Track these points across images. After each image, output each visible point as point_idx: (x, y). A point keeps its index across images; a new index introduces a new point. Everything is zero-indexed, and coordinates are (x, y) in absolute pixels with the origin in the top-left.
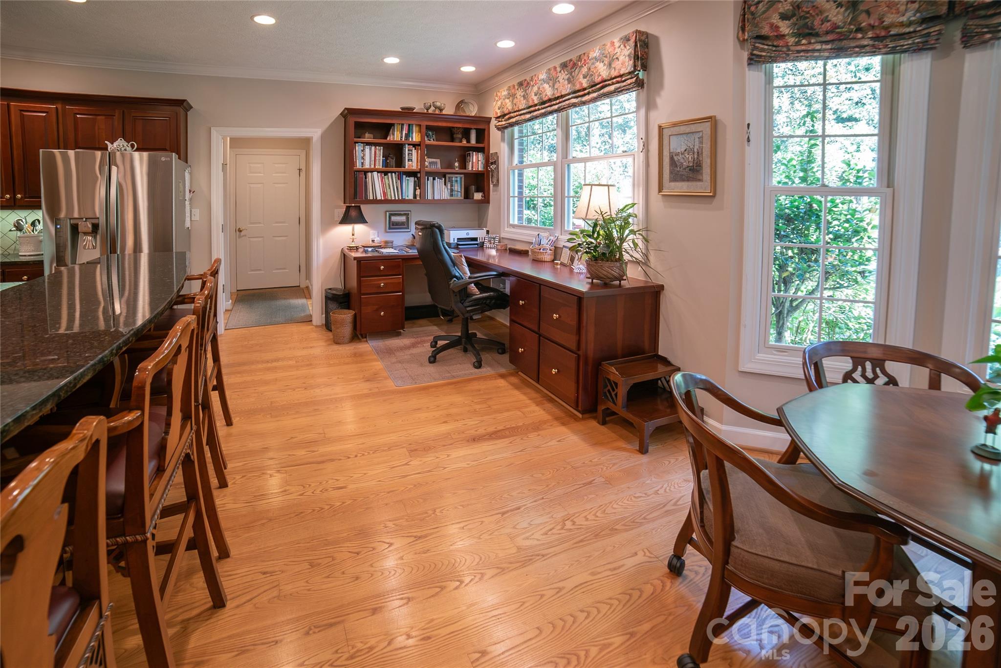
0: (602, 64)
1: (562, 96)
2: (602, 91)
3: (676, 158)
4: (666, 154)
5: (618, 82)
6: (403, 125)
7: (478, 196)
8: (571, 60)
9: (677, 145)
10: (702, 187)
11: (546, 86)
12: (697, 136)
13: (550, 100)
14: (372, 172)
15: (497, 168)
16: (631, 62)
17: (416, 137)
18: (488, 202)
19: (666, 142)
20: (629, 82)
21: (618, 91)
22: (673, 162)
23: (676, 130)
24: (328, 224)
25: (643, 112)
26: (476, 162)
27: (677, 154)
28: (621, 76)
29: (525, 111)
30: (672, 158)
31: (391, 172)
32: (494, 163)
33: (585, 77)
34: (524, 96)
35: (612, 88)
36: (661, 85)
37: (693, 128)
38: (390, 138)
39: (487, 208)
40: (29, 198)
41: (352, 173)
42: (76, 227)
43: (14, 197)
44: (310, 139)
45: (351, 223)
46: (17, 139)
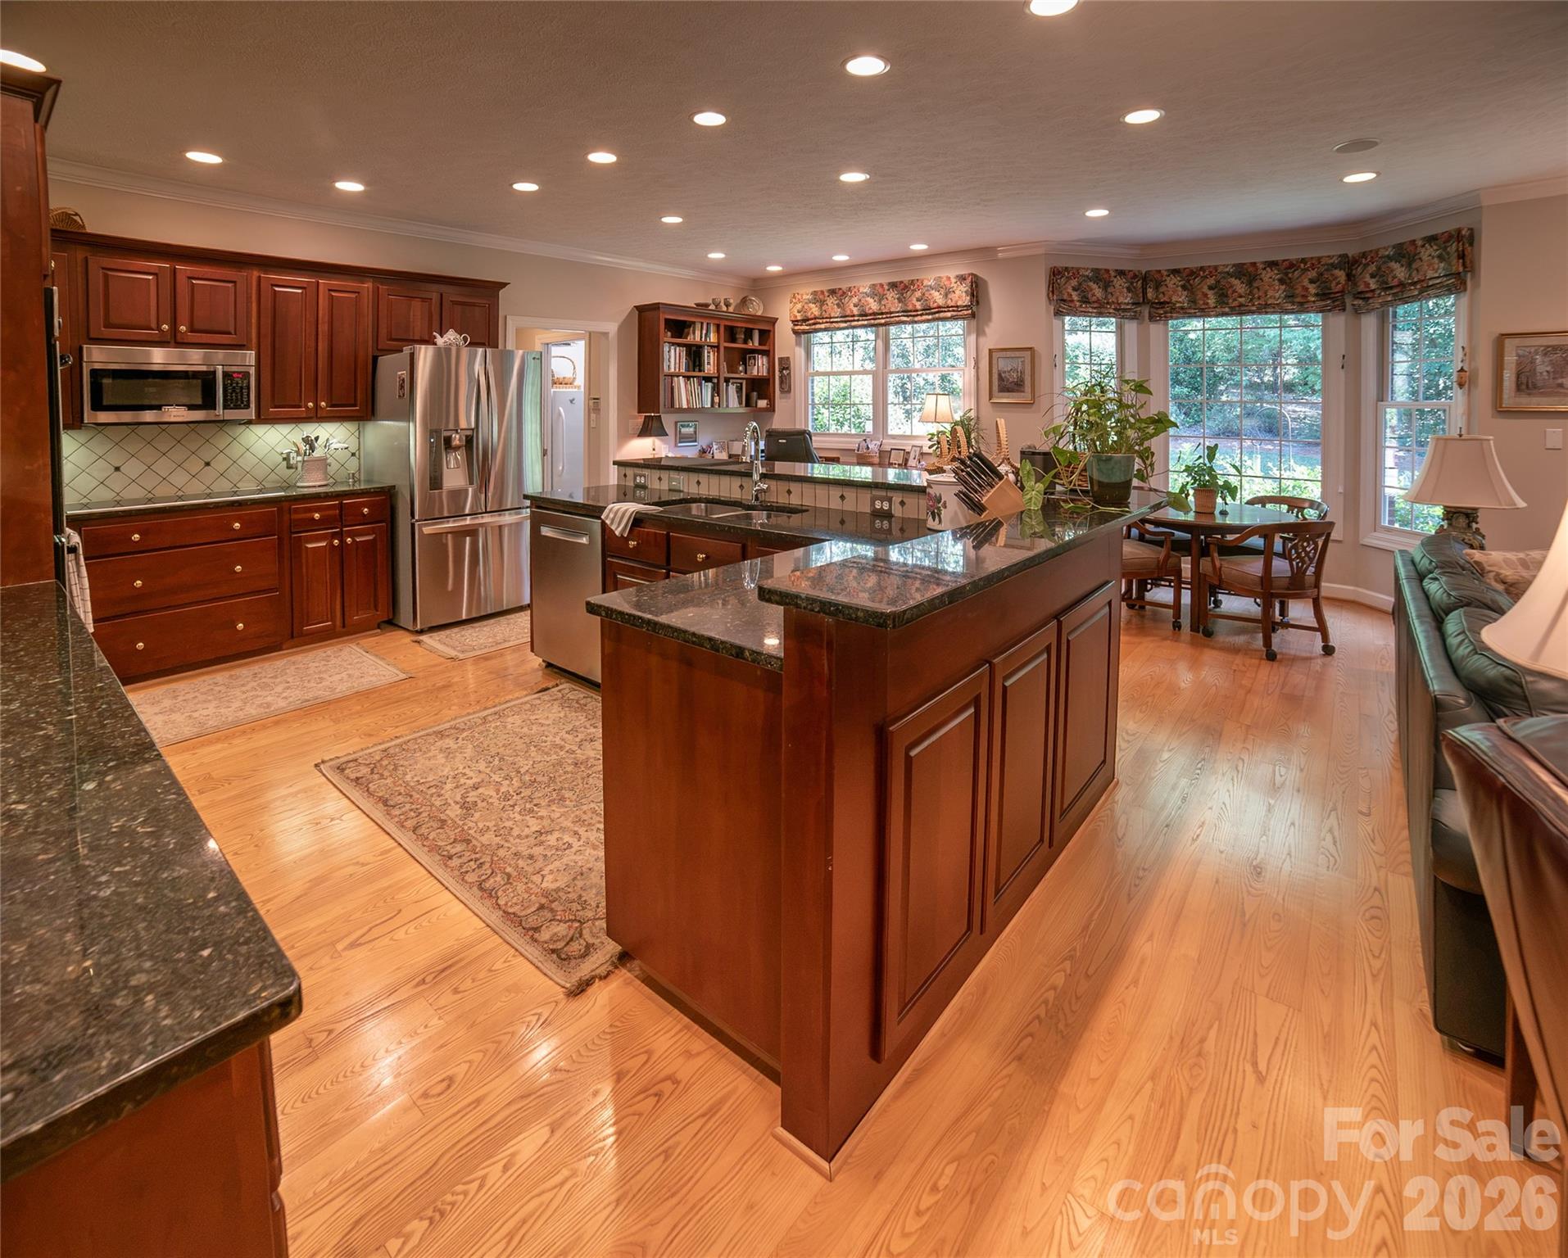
0: (937, 293)
1: (891, 313)
2: (937, 315)
3: (1003, 375)
4: (995, 371)
5: (953, 311)
6: (702, 323)
7: (762, 403)
8: (901, 282)
9: (1003, 365)
10: (1025, 397)
11: (870, 300)
12: (1020, 360)
13: (874, 314)
14: (678, 376)
15: (789, 374)
16: (968, 298)
17: (713, 338)
18: (774, 411)
19: (994, 362)
20: (966, 312)
21: (953, 318)
22: (1001, 378)
23: (1003, 354)
24: (624, 436)
25: (973, 337)
26: (760, 367)
27: (1005, 372)
28: (957, 307)
29: (839, 320)
30: (1000, 375)
31: (693, 377)
32: (787, 368)
33: (918, 300)
34: (838, 305)
35: (949, 314)
36: (989, 319)
37: (1017, 354)
38: (690, 339)
39: (773, 415)
40: (332, 406)
41: (662, 378)
42: (448, 440)
43: (317, 406)
44: (606, 334)
45: (651, 435)
46: (323, 328)
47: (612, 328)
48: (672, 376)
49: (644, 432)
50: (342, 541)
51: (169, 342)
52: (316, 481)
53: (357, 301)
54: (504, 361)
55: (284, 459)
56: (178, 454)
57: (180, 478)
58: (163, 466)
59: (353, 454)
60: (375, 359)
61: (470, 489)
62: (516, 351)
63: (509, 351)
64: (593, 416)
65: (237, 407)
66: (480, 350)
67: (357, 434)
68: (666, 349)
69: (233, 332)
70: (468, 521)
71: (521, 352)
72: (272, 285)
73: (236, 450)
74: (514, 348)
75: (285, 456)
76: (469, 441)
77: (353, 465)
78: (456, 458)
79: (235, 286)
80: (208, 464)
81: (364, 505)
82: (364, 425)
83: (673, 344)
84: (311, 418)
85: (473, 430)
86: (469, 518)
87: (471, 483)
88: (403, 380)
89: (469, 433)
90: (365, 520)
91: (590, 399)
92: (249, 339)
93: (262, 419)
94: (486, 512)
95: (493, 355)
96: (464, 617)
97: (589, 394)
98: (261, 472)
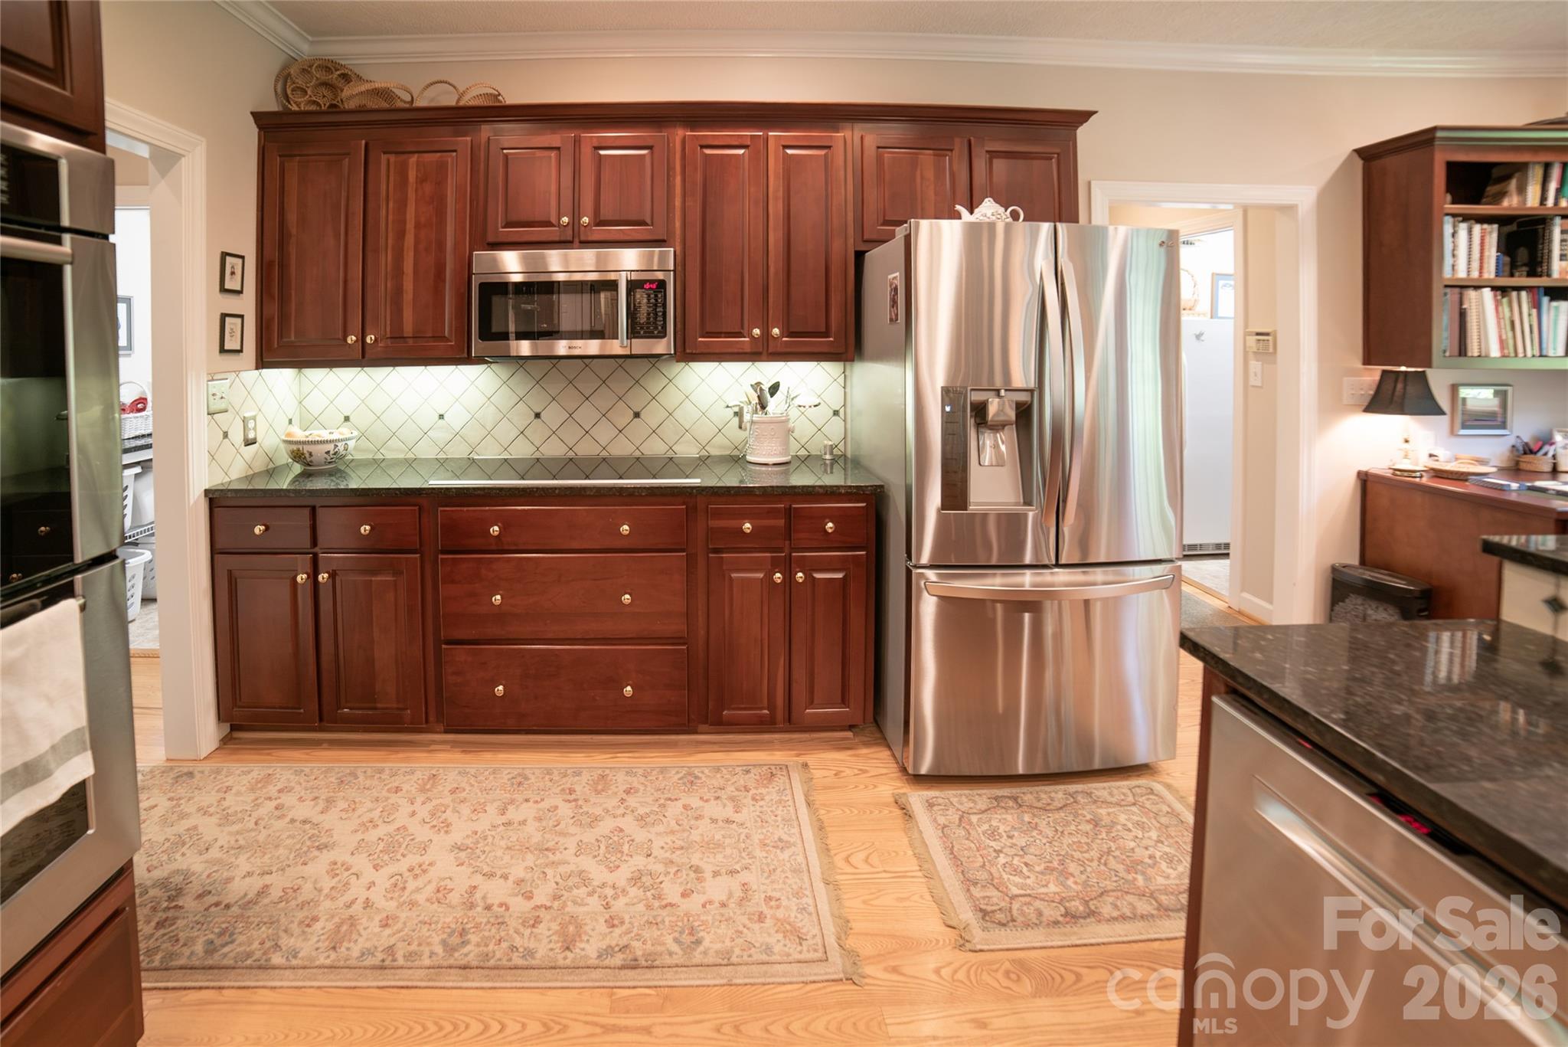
14: (1477, 287)
24: (1332, 408)
31: (1519, 288)
38: (1512, 205)
40: (791, 334)
41: (1437, 290)
42: (980, 410)
43: (766, 333)
44: (1289, 209)
45: (1401, 410)
46: (776, 208)
47: (1304, 196)
48: (1462, 287)
49: (1382, 401)
50: (789, 577)
51: (571, 242)
52: (769, 455)
53: (827, 162)
54: (1090, 248)
55: (736, 414)
56: (604, 399)
57: (604, 433)
58: (587, 414)
59: (836, 413)
60: (860, 256)
61: (1031, 515)
62: (1111, 228)
63: (1097, 227)
64: (1255, 365)
65: (649, 335)
66: (1046, 227)
67: (841, 380)
68: (1448, 229)
69: (649, 221)
70: (1027, 580)
71: (1122, 230)
72: (702, 147)
73: (671, 397)
74: (1106, 222)
75: (736, 409)
76: (1024, 414)
77: (835, 431)
78: (996, 446)
79: (652, 154)
80: (637, 415)
81: (831, 515)
82: (852, 367)
83: (1466, 218)
84: (760, 354)
85: (1031, 391)
86: (1028, 572)
87: (1028, 502)
88: (896, 289)
89: (1023, 397)
90: (829, 542)
91: (1246, 334)
92: (670, 231)
93: (687, 353)
94: (1058, 565)
95: (1070, 235)
96: (1021, 771)
97: (1246, 326)
98: (705, 431)
